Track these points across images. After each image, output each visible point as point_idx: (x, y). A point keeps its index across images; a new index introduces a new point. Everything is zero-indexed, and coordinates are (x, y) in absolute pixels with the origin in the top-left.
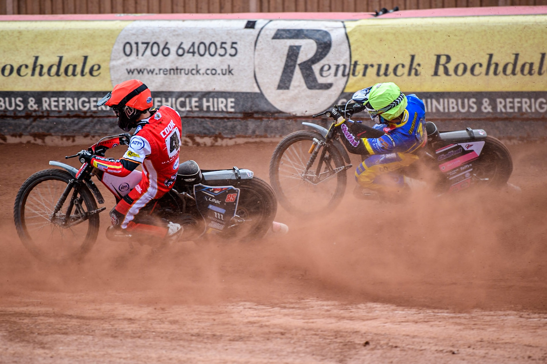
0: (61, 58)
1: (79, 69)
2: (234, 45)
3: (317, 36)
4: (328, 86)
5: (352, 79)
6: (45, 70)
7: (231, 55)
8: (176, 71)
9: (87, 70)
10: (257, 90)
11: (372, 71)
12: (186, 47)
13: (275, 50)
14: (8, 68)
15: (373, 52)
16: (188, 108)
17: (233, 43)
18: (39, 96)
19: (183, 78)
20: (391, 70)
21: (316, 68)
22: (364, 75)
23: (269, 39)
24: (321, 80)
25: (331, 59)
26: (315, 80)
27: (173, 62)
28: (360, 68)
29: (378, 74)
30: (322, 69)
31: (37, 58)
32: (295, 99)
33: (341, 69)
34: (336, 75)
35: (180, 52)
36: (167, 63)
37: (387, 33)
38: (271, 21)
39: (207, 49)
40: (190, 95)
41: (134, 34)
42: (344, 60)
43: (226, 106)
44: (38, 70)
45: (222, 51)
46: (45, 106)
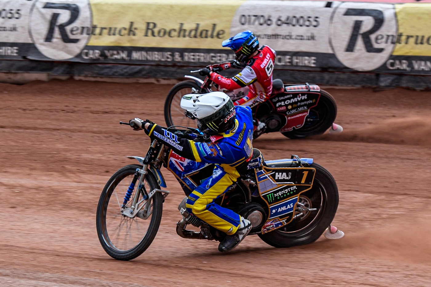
0: (198, 25)
1: (209, 33)
2: (317, 19)
3: (375, 14)
4: (380, 50)
5: (398, 46)
6: (187, 33)
7: (315, 26)
8: (276, 36)
9: (215, 34)
10: (331, 52)
11: (412, 40)
12: (283, 19)
13: (345, 23)
14: (163, 31)
15: (413, 27)
16: (282, 63)
17: (317, 18)
18: (182, 51)
19: (280, 42)
20: (425, 40)
21: (373, 37)
22: (406, 43)
23: (341, 15)
24: (376, 46)
25: (384, 31)
26: (371, 45)
27: (273, 30)
28: (403, 38)
29: (416, 43)
30: (377, 39)
31: (182, 24)
32: (357, 59)
33: (390, 38)
34: (386, 42)
35: (279, 23)
36: (270, 30)
37: (423, 14)
38: (343, 2)
39: (298, 21)
40: (284, 53)
41: (248, 9)
42: (392, 32)
43: (309, 63)
44: (182, 33)
45: (307, 23)
46: (186, 58)
